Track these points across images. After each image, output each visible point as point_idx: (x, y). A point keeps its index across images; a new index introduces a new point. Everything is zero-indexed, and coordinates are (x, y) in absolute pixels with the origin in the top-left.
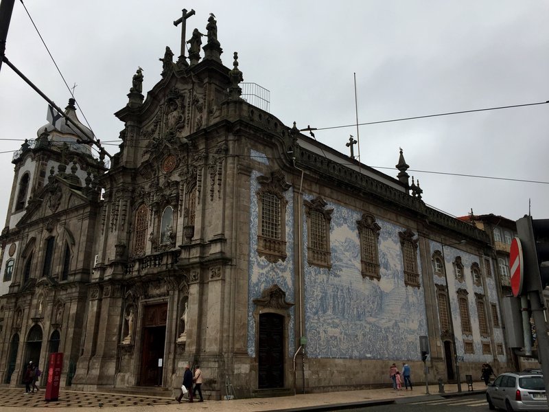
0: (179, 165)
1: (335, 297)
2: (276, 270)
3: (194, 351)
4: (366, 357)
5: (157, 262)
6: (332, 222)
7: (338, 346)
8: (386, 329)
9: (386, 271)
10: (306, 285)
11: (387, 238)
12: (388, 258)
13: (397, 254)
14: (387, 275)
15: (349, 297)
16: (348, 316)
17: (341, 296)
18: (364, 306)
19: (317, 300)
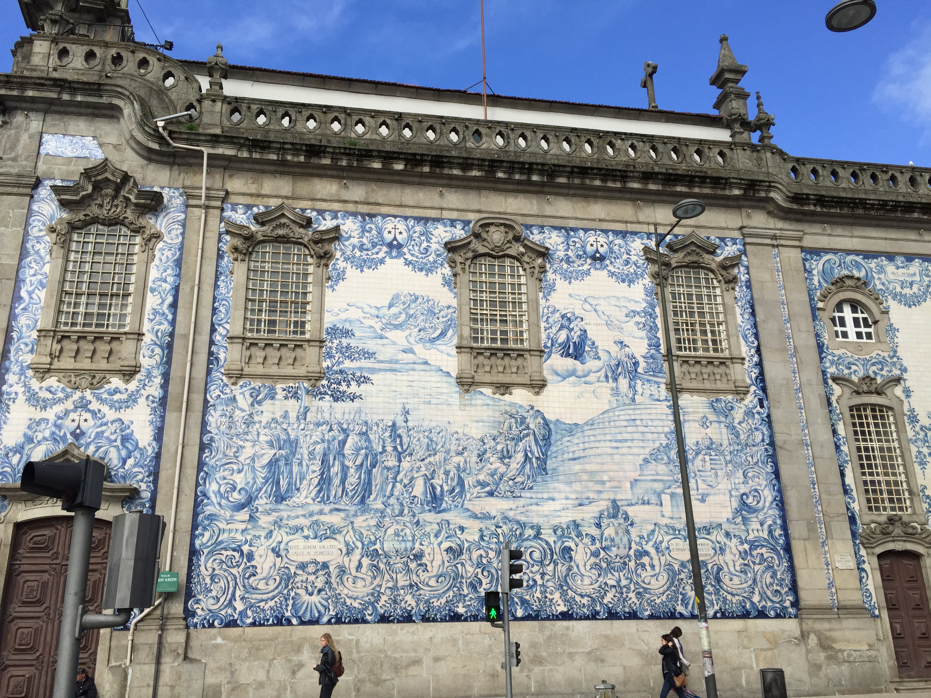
1: (332, 455)
6: (339, 262)
7: (330, 588)
8: (560, 530)
9: (574, 364)
10: (211, 433)
11: (588, 273)
12: (587, 328)
13: (633, 311)
14: (580, 373)
15: (395, 448)
16: (383, 503)
17: (358, 450)
18: (458, 471)
19: (254, 470)
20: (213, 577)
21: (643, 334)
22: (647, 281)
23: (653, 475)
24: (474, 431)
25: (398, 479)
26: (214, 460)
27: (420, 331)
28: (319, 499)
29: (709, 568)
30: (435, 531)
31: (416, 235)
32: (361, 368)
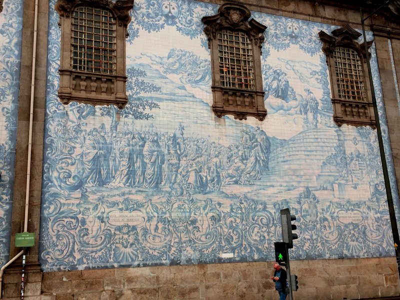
4: (219, 259)
6: (134, 24)
7: (138, 243)
8: (277, 205)
9: (282, 102)
10: (51, 136)
11: (288, 45)
12: (289, 80)
13: (314, 71)
14: (285, 108)
16: (170, 188)
17: (152, 152)
18: (216, 167)
19: (83, 163)
20: (58, 236)
21: (320, 86)
22: (321, 53)
23: (328, 172)
24: (225, 142)
25: (179, 172)
26: (54, 156)
27: (188, 75)
28: (128, 184)
29: (360, 228)
30: (203, 206)
31: (183, 11)
32: (151, 98)
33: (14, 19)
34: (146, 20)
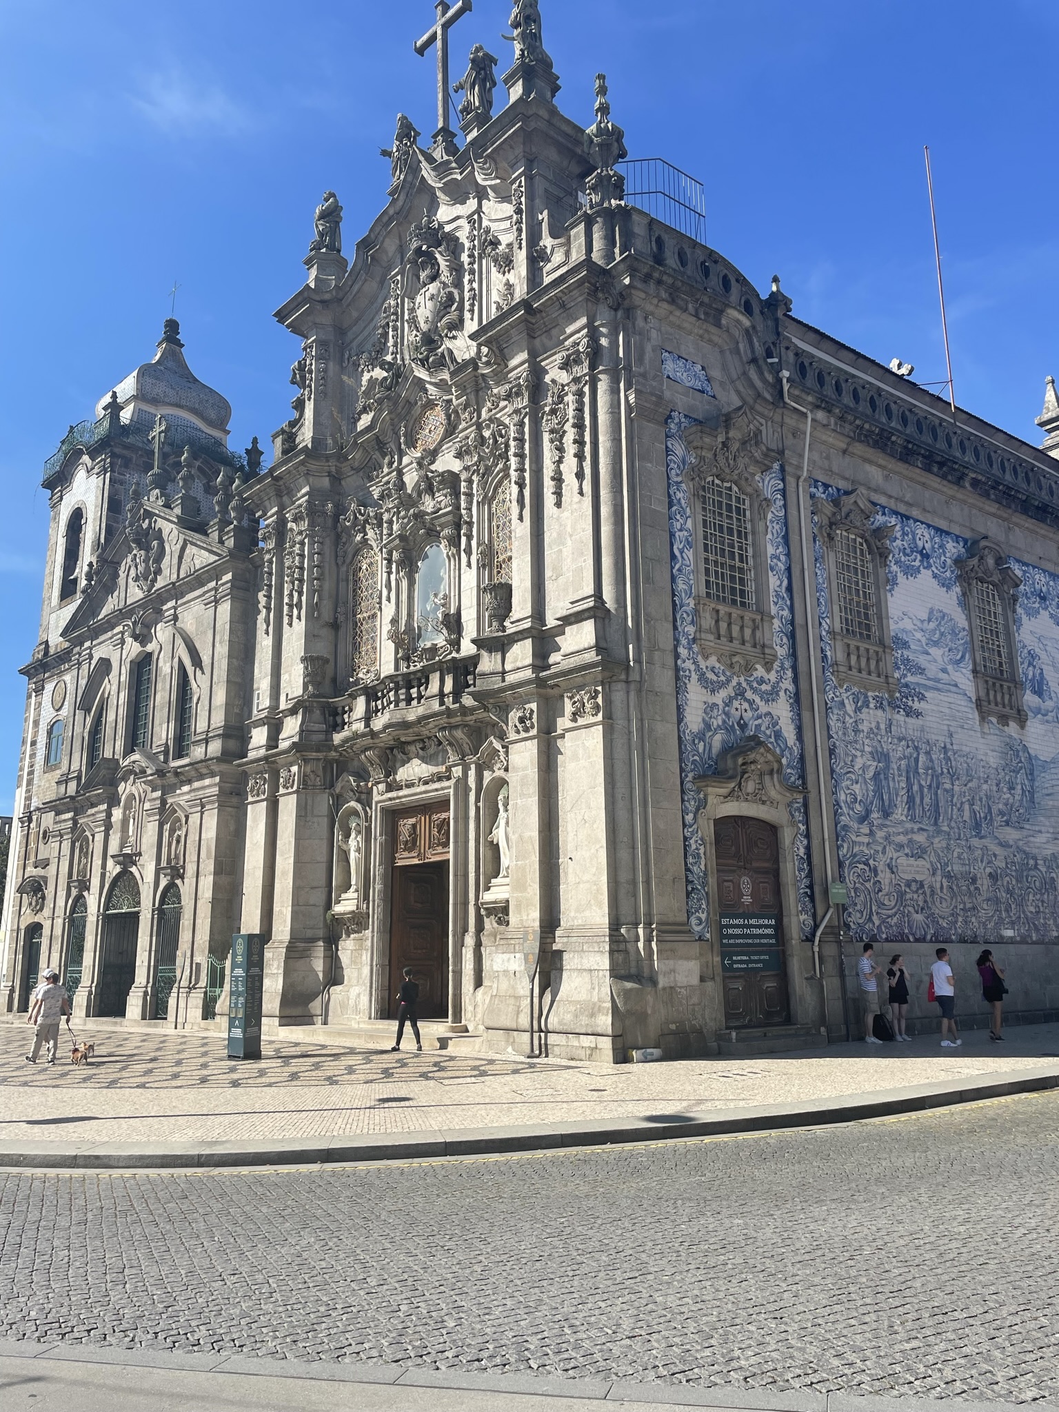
0: (455, 427)
1: (911, 772)
2: (749, 695)
3: (537, 924)
4: (1002, 937)
5: (414, 691)
6: (892, 564)
7: (928, 907)
9: (1039, 702)
10: (833, 737)
11: (1038, 611)
12: (1044, 667)
14: (1043, 712)
15: (949, 772)
16: (948, 826)
17: (927, 769)
18: (987, 798)
19: (865, 782)
20: (856, 889)
24: (992, 760)
25: (954, 803)
27: (949, 651)
28: (909, 818)
31: (937, 546)
32: (918, 684)
33: (781, 549)
34: (903, 559)
